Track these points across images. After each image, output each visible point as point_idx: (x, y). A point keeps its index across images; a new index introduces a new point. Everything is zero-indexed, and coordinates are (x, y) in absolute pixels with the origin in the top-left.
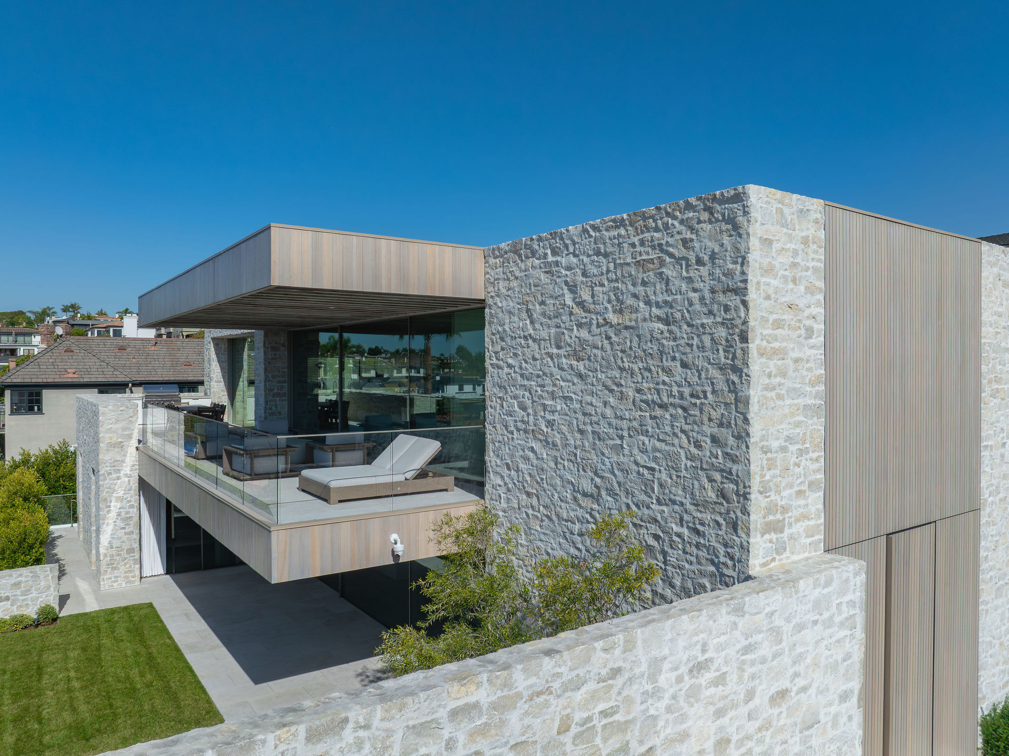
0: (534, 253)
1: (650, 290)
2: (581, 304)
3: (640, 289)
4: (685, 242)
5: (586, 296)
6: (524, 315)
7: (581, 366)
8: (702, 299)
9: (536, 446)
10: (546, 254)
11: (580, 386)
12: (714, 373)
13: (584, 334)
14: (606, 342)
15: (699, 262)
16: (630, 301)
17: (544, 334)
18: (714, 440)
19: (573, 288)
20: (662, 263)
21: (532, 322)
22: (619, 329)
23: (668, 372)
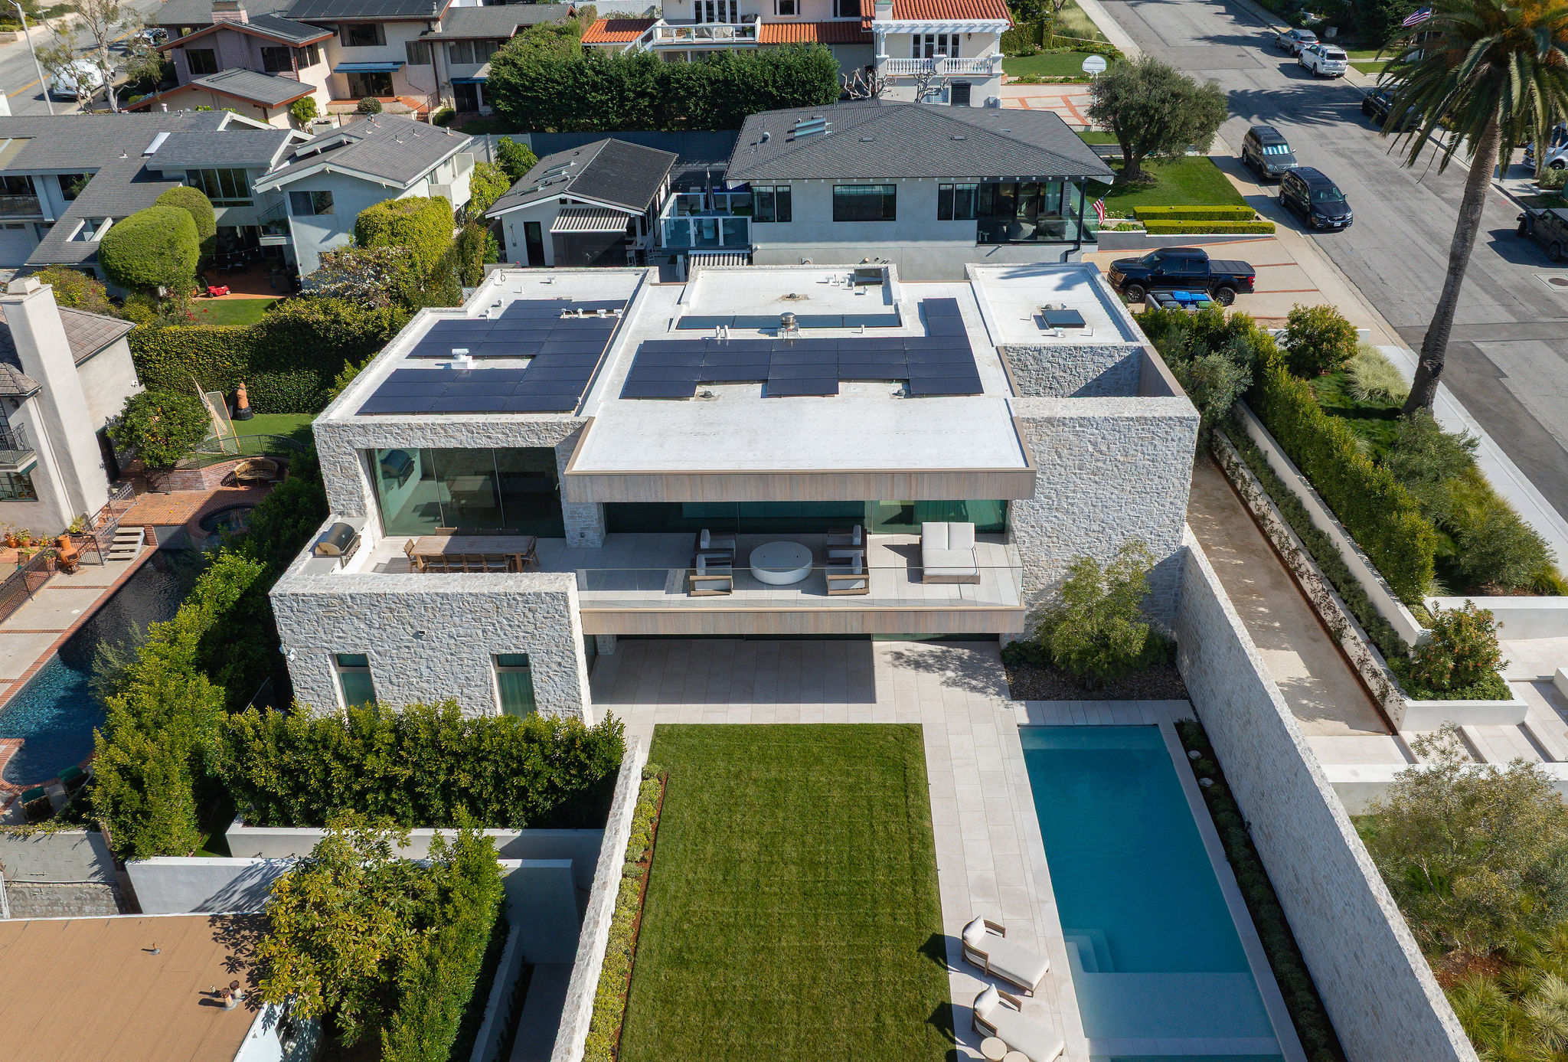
0: (1064, 425)
1: (1145, 449)
2: (1101, 452)
3: (1139, 448)
4: (1166, 432)
5: (1104, 448)
6: (1054, 454)
7: (1097, 478)
8: (1172, 454)
9: (1059, 515)
10: (1074, 427)
11: (1094, 486)
12: (1174, 480)
13: (1100, 464)
14: (1115, 469)
15: (1173, 440)
16: (1132, 452)
17: (1071, 463)
18: (1171, 503)
19: (1095, 444)
20: (1153, 439)
21: (1060, 457)
22: (1123, 464)
23: (1152, 480)
